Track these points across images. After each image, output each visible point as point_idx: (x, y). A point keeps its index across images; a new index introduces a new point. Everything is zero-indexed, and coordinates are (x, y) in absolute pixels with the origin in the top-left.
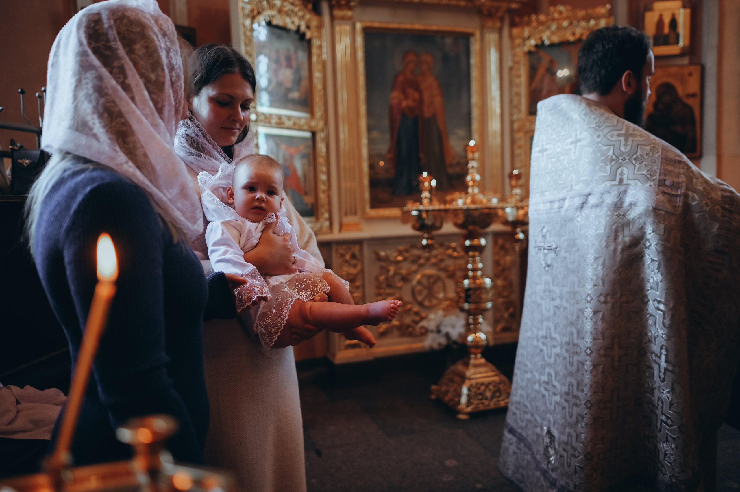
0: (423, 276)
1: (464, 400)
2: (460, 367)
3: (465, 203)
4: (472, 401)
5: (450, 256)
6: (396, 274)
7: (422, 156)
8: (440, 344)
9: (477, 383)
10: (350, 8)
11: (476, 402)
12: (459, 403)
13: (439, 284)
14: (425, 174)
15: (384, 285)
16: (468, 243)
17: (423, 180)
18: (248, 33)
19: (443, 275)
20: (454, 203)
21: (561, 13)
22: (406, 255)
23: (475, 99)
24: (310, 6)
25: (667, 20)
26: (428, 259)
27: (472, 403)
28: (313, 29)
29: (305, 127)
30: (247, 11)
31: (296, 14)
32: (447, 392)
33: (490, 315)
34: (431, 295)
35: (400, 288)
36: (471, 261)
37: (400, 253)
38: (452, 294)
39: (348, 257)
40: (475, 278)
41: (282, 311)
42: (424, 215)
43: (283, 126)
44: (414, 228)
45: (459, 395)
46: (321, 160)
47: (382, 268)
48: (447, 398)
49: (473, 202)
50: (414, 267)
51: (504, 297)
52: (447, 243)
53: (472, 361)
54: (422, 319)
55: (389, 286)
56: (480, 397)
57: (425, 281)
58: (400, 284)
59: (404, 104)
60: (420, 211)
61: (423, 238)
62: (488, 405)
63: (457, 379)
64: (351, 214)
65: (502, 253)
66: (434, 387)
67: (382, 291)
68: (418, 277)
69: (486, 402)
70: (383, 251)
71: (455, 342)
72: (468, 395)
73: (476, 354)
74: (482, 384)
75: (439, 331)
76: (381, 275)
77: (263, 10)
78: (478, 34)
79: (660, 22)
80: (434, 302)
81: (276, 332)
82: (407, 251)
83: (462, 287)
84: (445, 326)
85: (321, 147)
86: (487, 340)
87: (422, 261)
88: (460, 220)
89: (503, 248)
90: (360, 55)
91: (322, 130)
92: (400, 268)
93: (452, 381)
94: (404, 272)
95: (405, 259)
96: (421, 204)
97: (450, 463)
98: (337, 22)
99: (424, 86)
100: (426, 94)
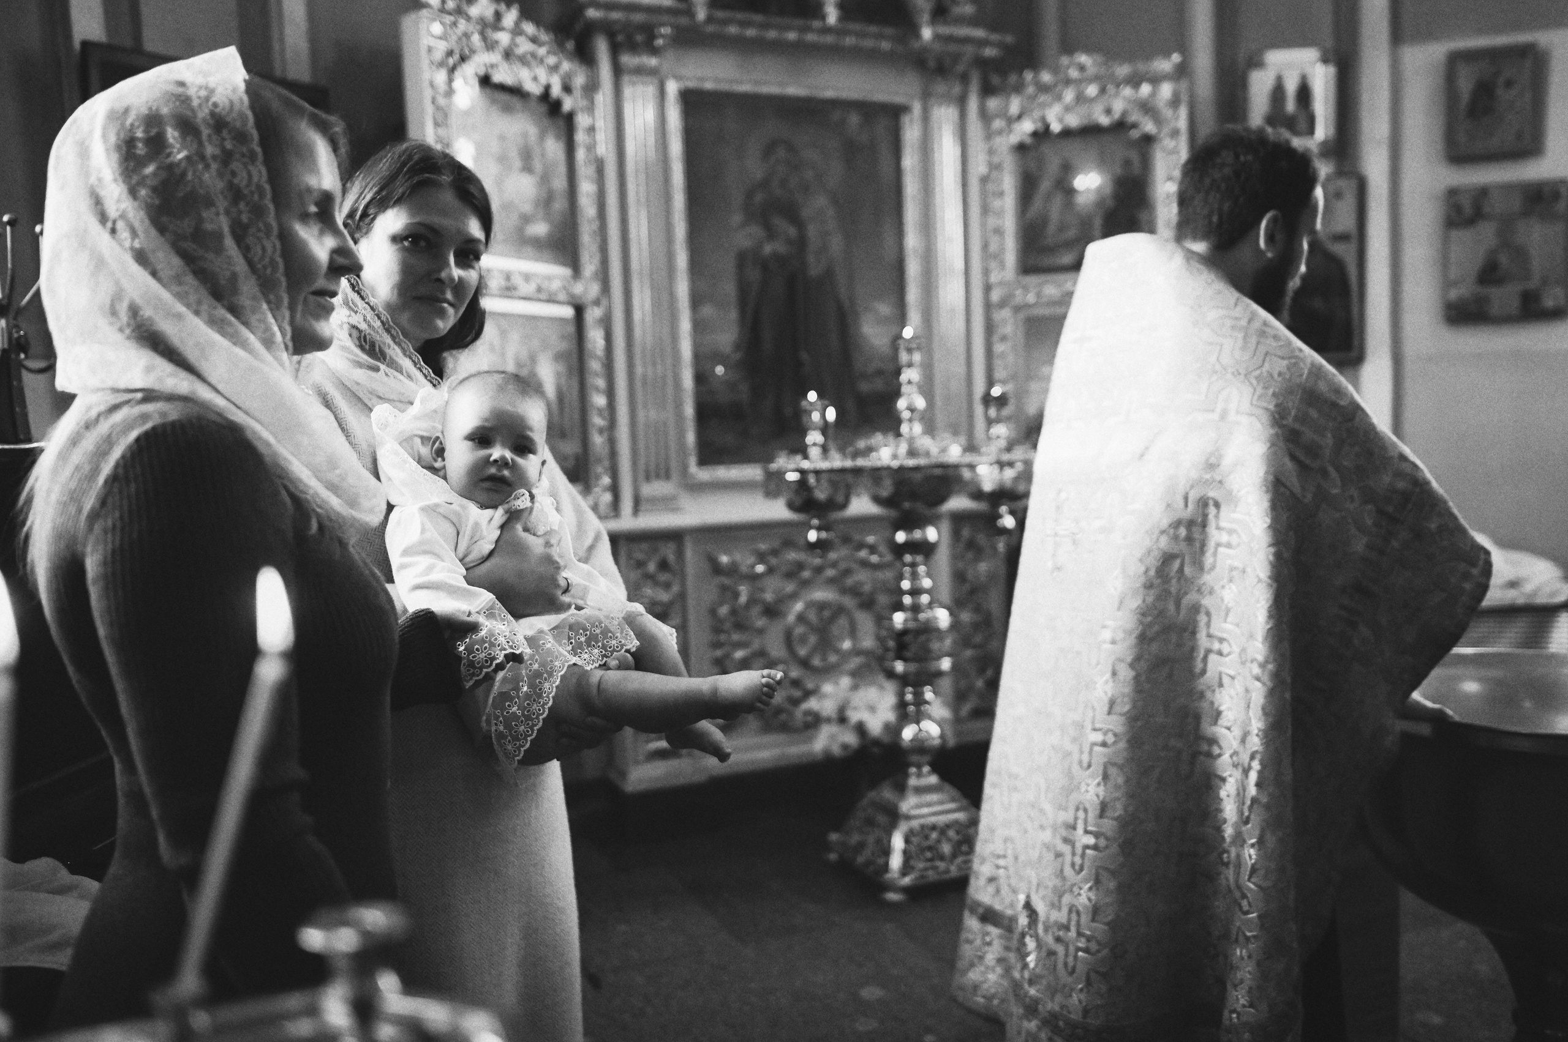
0: (810, 605)
1: (896, 861)
2: (887, 794)
3: (895, 456)
4: (912, 863)
5: (865, 564)
6: (752, 601)
7: (804, 356)
8: (845, 747)
9: (923, 827)
10: (654, 51)
11: (921, 865)
12: (886, 867)
13: (843, 621)
14: (812, 396)
15: (727, 625)
16: (901, 537)
17: (808, 408)
18: (442, 101)
19: (848, 602)
20: (874, 454)
21: (1082, 68)
22: (774, 561)
23: (912, 240)
24: (570, 45)
25: (1291, 87)
26: (819, 570)
27: (913, 868)
28: (578, 92)
29: (562, 296)
30: (438, 55)
31: (542, 61)
32: (861, 846)
33: (946, 684)
34: (826, 643)
35: (761, 632)
36: (907, 575)
37: (762, 558)
38: (868, 642)
39: (652, 567)
40: (916, 609)
41: (540, 689)
42: (812, 480)
43: (514, 293)
44: (791, 506)
45: (887, 852)
46: (595, 366)
47: (724, 589)
48: (860, 859)
49: (912, 453)
50: (790, 587)
51: (975, 647)
52: (857, 537)
53: (913, 781)
54: (808, 694)
55: (740, 626)
56: (929, 855)
57: (812, 616)
58: (760, 623)
59: (768, 249)
60: (802, 472)
61: (811, 528)
62: (947, 871)
63: (882, 819)
64: (658, 476)
65: (970, 555)
66: (834, 837)
67: (723, 637)
68: (799, 606)
69: (942, 865)
70: (725, 554)
71: (876, 742)
72: (905, 852)
73: (919, 766)
74: (934, 827)
75: (842, 719)
76: (721, 604)
77: (473, 51)
78: (917, 108)
79: (1278, 92)
80: (833, 658)
81: (528, 731)
82: (775, 552)
83: (891, 628)
84: (855, 708)
85: (596, 338)
86: (942, 736)
87: (806, 574)
88: (886, 491)
89: (971, 545)
90: (676, 147)
91: (597, 303)
92: (762, 590)
93: (870, 822)
94: (769, 596)
95: (770, 571)
96: (806, 457)
97: (871, 993)
98: (626, 79)
99: (806, 213)
100: (812, 231)
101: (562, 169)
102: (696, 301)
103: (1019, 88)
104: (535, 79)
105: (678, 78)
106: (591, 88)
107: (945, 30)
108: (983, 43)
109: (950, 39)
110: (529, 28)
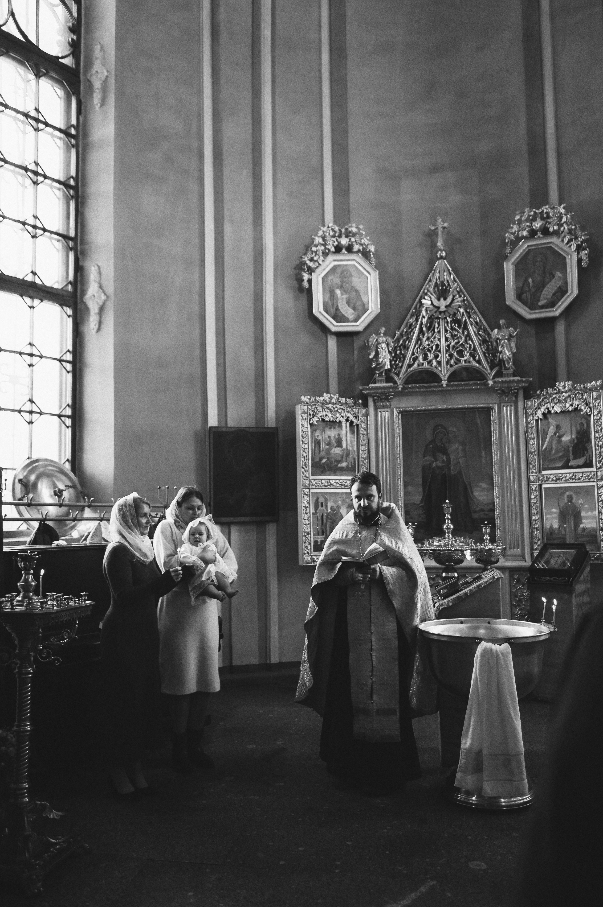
10: (388, 401)
16: (444, 575)
18: (305, 430)
24: (359, 403)
28: (361, 417)
31: (346, 410)
59: (434, 465)
78: (496, 408)
98: (379, 410)
99: (450, 450)
100: (452, 457)
101: (355, 443)
102: (405, 486)
103: (538, 397)
104: (343, 417)
105: (397, 408)
106: (367, 415)
107: (500, 380)
108: (518, 382)
109: (506, 382)
110: (343, 400)
